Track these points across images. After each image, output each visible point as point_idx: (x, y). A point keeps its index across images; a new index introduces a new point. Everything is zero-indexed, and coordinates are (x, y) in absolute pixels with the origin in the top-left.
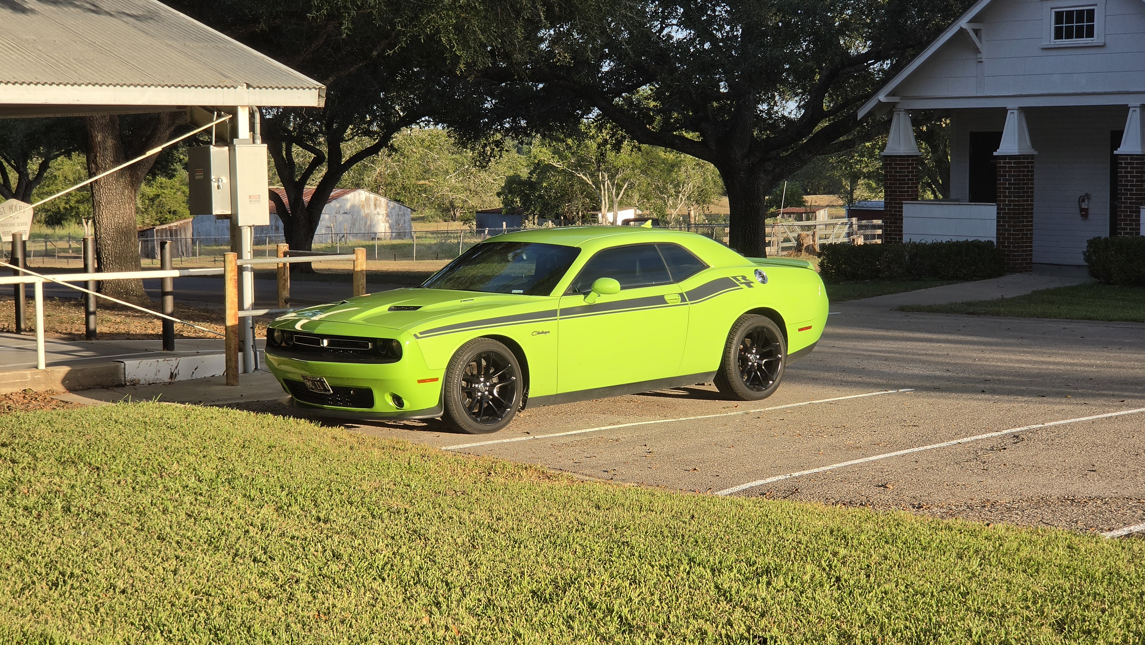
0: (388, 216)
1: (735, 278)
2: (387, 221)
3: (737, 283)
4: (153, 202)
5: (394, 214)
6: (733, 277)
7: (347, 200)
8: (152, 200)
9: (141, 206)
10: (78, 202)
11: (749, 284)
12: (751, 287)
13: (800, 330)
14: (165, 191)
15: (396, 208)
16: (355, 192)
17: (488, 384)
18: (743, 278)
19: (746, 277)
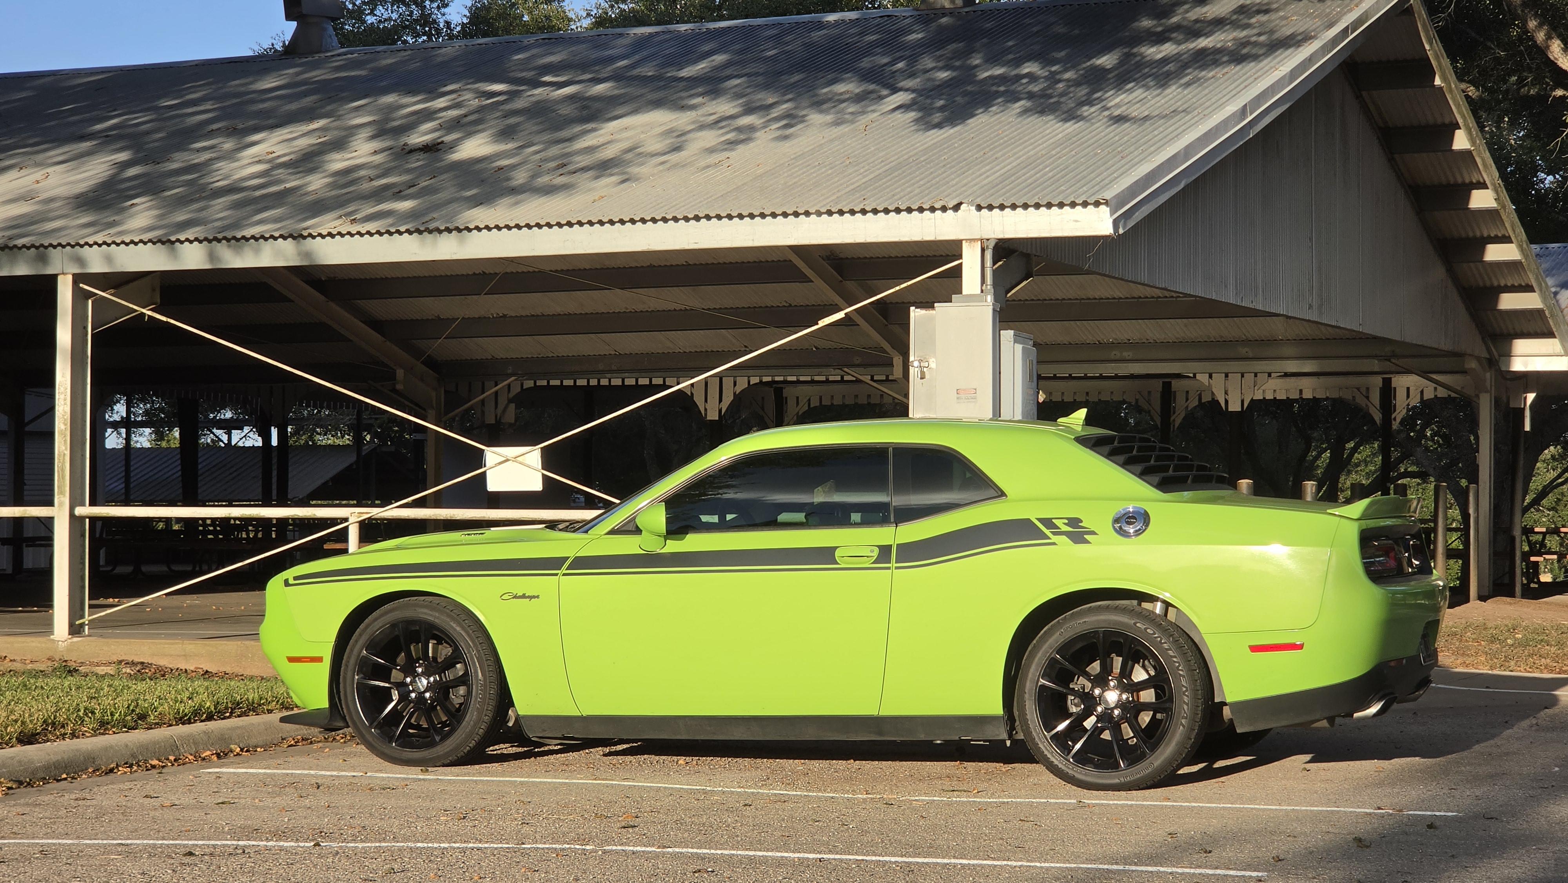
1: (1048, 523)
3: (1047, 532)
6: (1041, 520)
11: (1080, 536)
12: (1086, 542)
13: (1255, 649)
17: (432, 679)
18: (1074, 522)
19: (1081, 521)
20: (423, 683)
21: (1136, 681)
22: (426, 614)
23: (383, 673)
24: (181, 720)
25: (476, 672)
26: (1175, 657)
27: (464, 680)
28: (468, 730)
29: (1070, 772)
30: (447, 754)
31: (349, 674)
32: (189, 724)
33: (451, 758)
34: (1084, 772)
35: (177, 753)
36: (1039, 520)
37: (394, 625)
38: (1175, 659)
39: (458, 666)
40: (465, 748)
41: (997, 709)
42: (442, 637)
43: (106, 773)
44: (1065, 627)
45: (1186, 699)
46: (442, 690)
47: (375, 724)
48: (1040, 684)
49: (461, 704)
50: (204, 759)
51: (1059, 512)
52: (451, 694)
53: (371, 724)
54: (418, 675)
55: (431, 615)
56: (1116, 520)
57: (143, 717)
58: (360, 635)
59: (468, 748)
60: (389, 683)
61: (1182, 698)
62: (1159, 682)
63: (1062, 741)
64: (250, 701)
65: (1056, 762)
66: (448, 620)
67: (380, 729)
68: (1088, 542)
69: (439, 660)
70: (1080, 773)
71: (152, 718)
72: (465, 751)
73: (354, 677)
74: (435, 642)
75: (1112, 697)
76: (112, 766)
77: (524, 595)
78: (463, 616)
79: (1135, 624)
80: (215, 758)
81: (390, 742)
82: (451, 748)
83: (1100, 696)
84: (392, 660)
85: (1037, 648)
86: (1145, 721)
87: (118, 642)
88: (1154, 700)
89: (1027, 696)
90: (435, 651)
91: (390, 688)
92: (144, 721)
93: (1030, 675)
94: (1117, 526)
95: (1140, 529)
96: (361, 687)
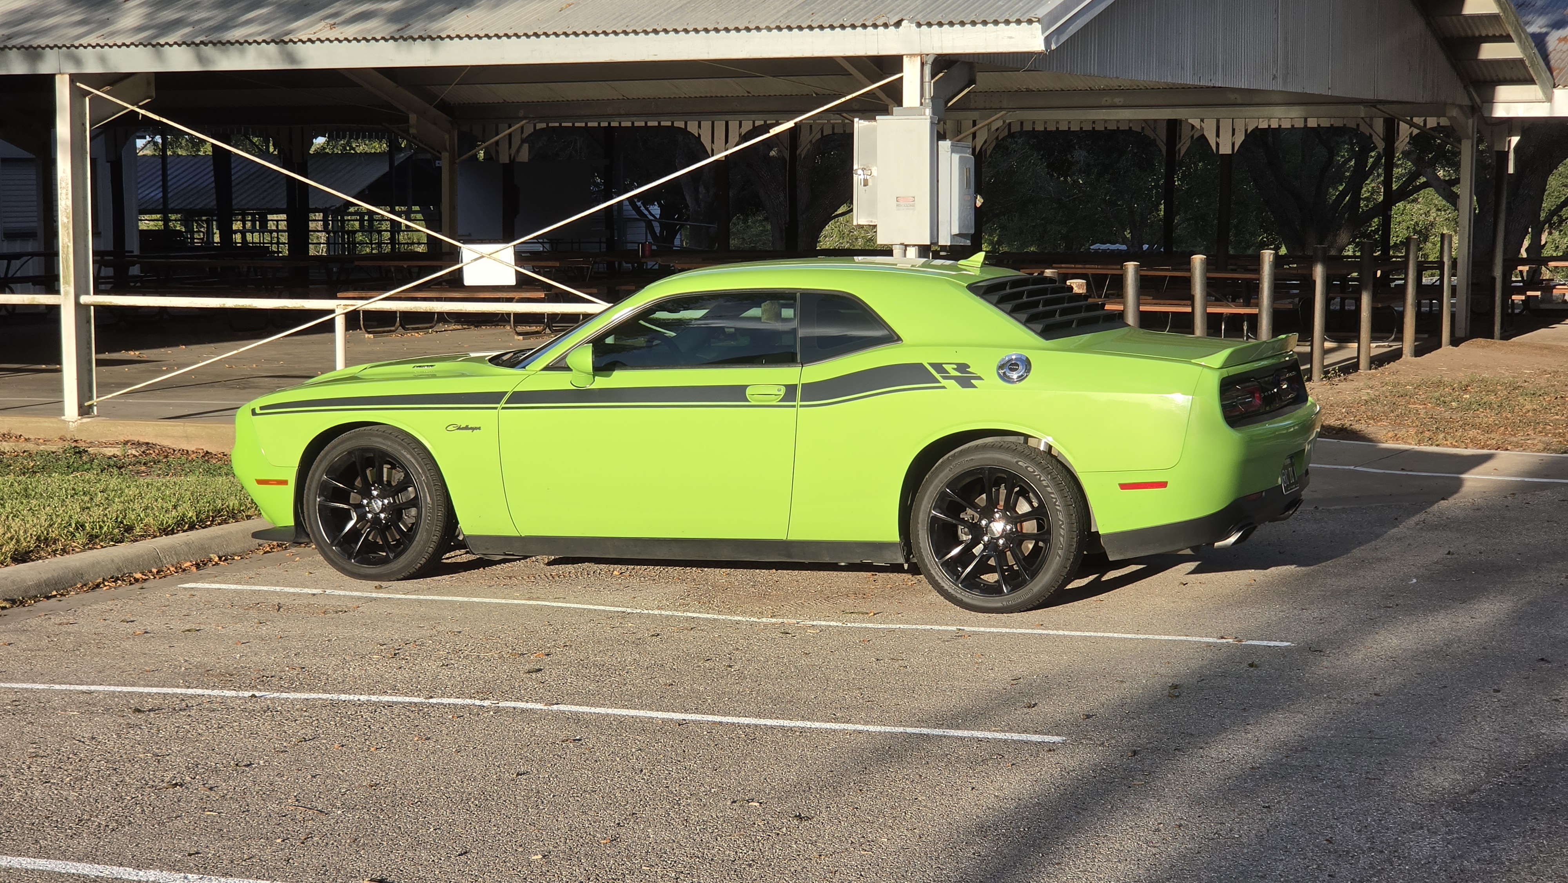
1: (939, 367)
3: (938, 376)
11: (967, 381)
12: (972, 386)
13: (1124, 486)
17: (386, 501)
18: (962, 367)
19: (969, 367)
20: (378, 505)
21: (1020, 513)
22: (378, 442)
23: (343, 496)
24: (164, 531)
25: (425, 496)
26: (1053, 493)
27: (414, 502)
28: (418, 549)
29: (959, 596)
30: (400, 570)
31: (312, 496)
32: (172, 534)
33: (404, 574)
34: (971, 596)
35: (160, 565)
36: (931, 364)
37: (350, 453)
38: (1053, 496)
39: (410, 489)
40: (416, 565)
41: (893, 535)
42: (395, 464)
43: (93, 589)
44: (954, 464)
45: (1062, 532)
46: (396, 512)
47: (336, 542)
48: (931, 515)
49: (413, 524)
50: (184, 570)
51: (949, 357)
52: (404, 515)
53: (332, 542)
54: (374, 497)
55: (384, 444)
56: (1001, 367)
57: (129, 529)
58: (321, 461)
59: (419, 565)
60: (347, 503)
61: (1059, 531)
62: (1039, 514)
63: (952, 566)
64: (231, 508)
65: (946, 587)
66: (400, 448)
67: (340, 547)
68: (974, 386)
69: (394, 484)
70: (968, 597)
71: (138, 530)
72: (417, 567)
73: (316, 499)
74: (390, 466)
75: (998, 527)
76: (98, 581)
77: (467, 426)
78: (413, 445)
79: (1017, 462)
80: (194, 569)
81: (349, 558)
82: (403, 564)
83: (987, 525)
84: (351, 485)
85: (930, 481)
86: (1028, 549)
87: (124, 423)
88: (1036, 531)
89: (920, 526)
90: (389, 475)
91: (349, 510)
92: (129, 534)
93: (923, 508)
94: (1001, 372)
95: (1022, 375)
96: (322, 509)
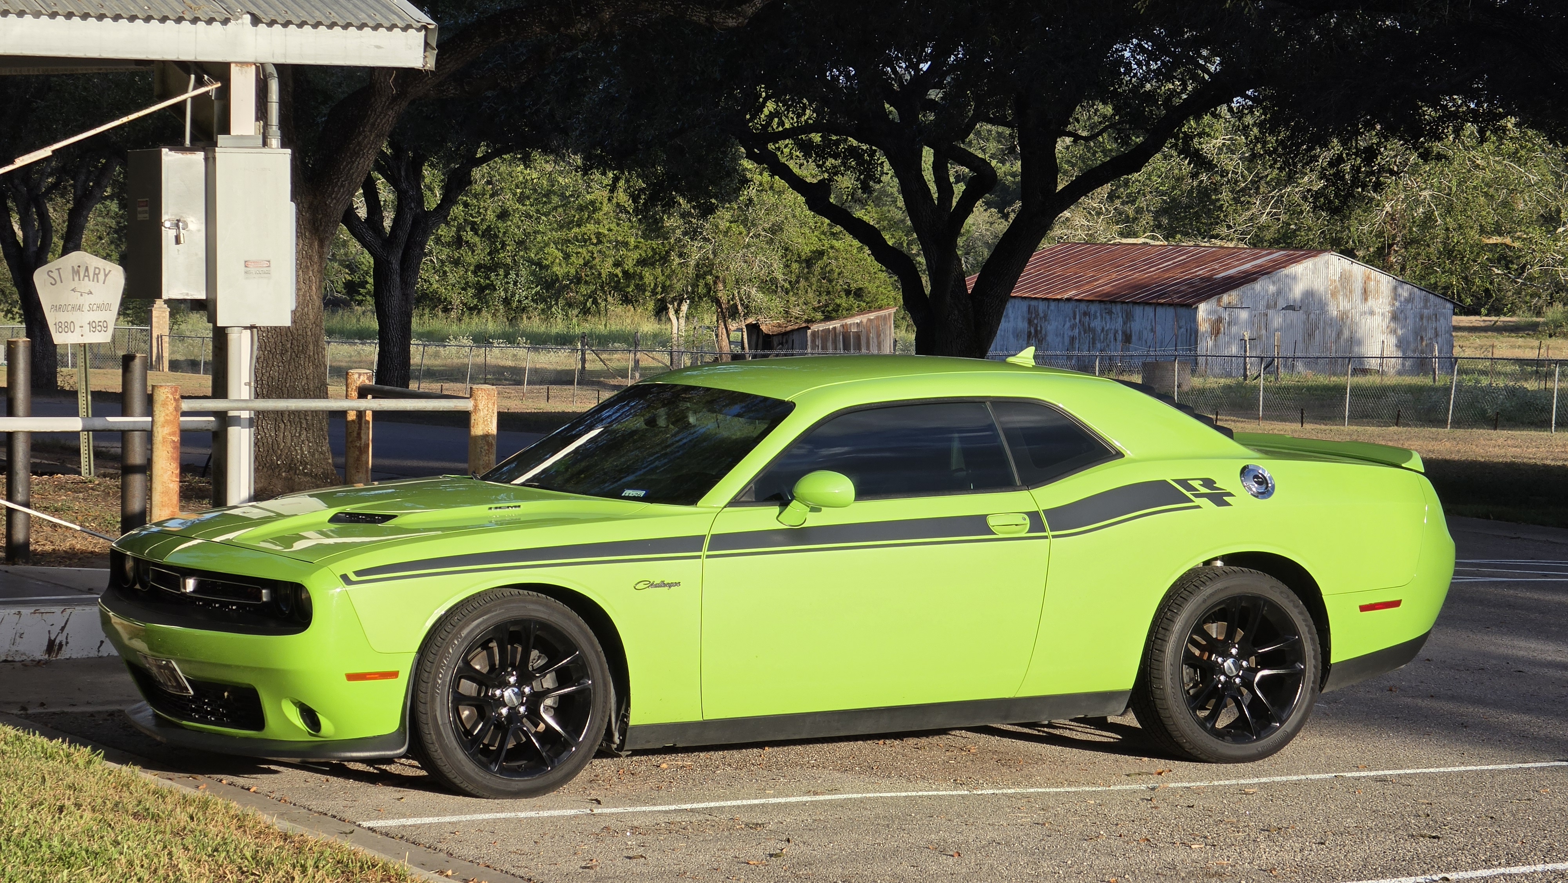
0: (1395, 317)
1: (1184, 483)
2: (1394, 332)
3: (1188, 494)
4: (808, 267)
5: (1410, 313)
6: (1177, 481)
7: (1294, 278)
8: (809, 263)
9: (780, 277)
10: (642, 262)
11: (1219, 498)
12: (1227, 504)
13: (1364, 608)
14: (837, 244)
15: (1417, 300)
16: (1317, 259)
17: (527, 690)
18: (1208, 483)
19: (1214, 482)
36: (1175, 481)
44: (1206, 594)
51: (1190, 472)
54: (511, 685)
61: (1312, 662)
68: (1228, 504)
77: (662, 582)
85: (1180, 616)
95: (1268, 489)
